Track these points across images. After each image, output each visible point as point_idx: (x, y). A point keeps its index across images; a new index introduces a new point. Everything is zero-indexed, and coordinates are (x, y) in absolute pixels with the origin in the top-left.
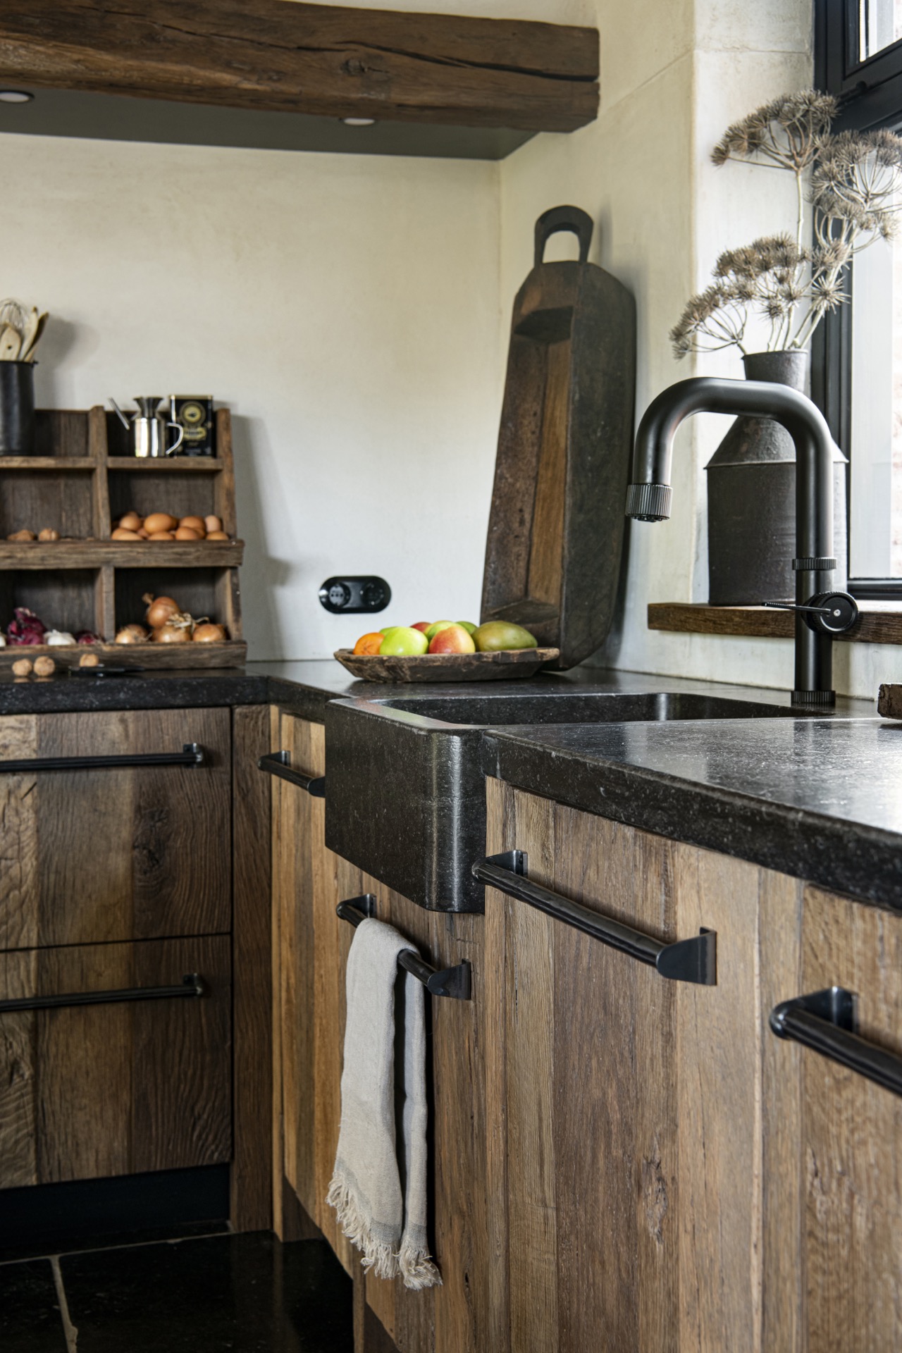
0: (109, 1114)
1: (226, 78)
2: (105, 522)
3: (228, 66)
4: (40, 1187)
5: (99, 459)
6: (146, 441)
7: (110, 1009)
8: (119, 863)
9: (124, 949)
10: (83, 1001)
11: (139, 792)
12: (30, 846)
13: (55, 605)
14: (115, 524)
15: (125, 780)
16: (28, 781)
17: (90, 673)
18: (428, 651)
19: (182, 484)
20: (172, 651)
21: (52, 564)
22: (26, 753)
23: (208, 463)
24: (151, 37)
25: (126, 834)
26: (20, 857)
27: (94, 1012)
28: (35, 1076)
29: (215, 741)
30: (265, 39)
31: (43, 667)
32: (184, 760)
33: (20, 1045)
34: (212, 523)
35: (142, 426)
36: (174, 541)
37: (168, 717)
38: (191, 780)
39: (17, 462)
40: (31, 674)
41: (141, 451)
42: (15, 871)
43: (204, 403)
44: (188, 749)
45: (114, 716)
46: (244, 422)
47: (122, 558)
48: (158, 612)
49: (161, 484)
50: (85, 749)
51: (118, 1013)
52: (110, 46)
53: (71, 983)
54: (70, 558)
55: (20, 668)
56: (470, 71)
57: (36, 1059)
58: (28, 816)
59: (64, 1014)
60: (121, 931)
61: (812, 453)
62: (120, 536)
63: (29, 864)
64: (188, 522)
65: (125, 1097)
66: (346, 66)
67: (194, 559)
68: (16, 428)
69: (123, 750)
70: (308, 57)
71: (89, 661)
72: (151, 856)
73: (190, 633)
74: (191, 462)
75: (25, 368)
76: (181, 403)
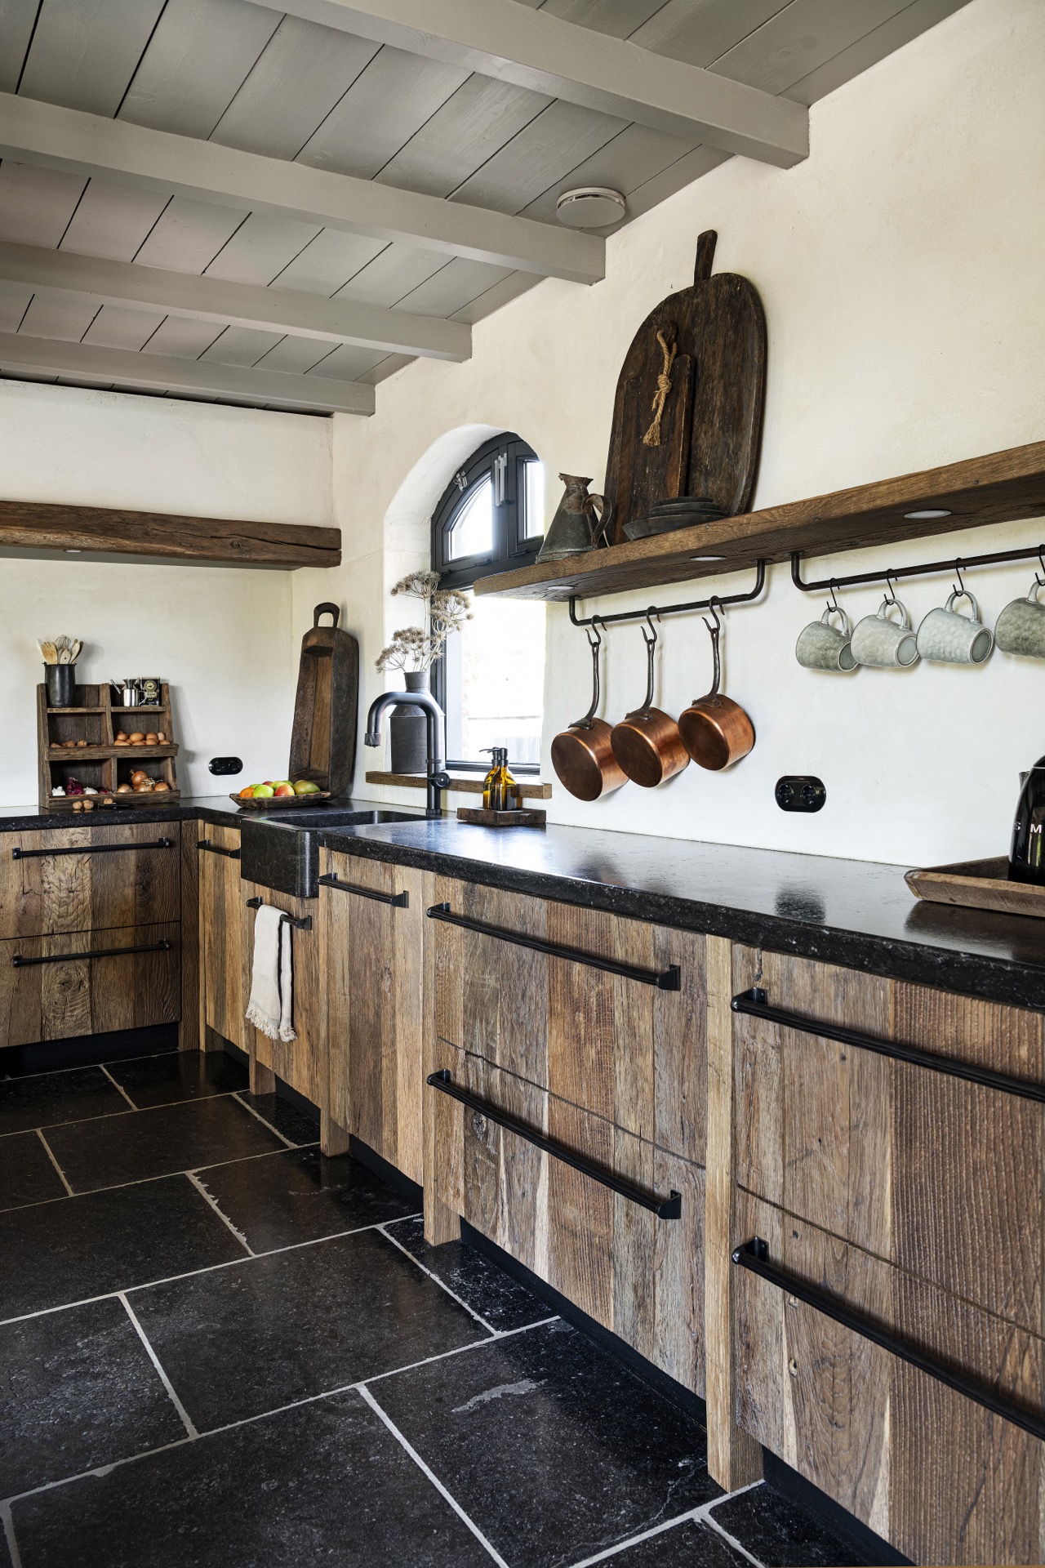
0: (125, 1002)
1: (179, 549)
2: (111, 737)
3: (180, 545)
4: (93, 1035)
5: (106, 705)
6: (129, 698)
7: (126, 957)
8: (129, 892)
9: (131, 930)
10: (113, 953)
11: (138, 859)
12: (88, 885)
13: (83, 775)
14: (115, 739)
15: (132, 855)
16: (87, 856)
17: (109, 807)
18: (275, 795)
19: (143, 717)
20: (145, 795)
21: (88, 757)
22: (86, 844)
23: (157, 708)
24: (147, 533)
25: (132, 879)
26: (83, 890)
27: (118, 958)
28: (91, 987)
29: (173, 836)
30: (196, 533)
31: (88, 805)
32: (160, 845)
33: (84, 973)
34: (161, 736)
35: (127, 692)
36: (145, 745)
37: (152, 826)
38: (162, 854)
39: (68, 710)
40: (83, 808)
41: (127, 703)
42: (81, 897)
43: (156, 681)
44: (161, 840)
45: (127, 827)
46: (174, 688)
47: (121, 754)
48: (138, 778)
49: (135, 718)
50: (113, 842)
51: (129, 958)
52: (128, 538)
53: (107, 945)
54: (95, 754)
55: (77, 805)
56: (286, 546)
57: (90, 980)
58: (87, 872)
59: (104, 959)
60: (130, 922)
62: (117, 743)
63: (88, 893)
64: (149, 736)
65: (132, 995)
66: (232, 544)
67: (155, 753)
68: (67, 695)
69: (131, 841)
70: (215, 540)
71: (109, 802)
72: (144, 888)
73: (153, 787)
74: (150, 708)
75: (71, 667)
76: (144, 681)
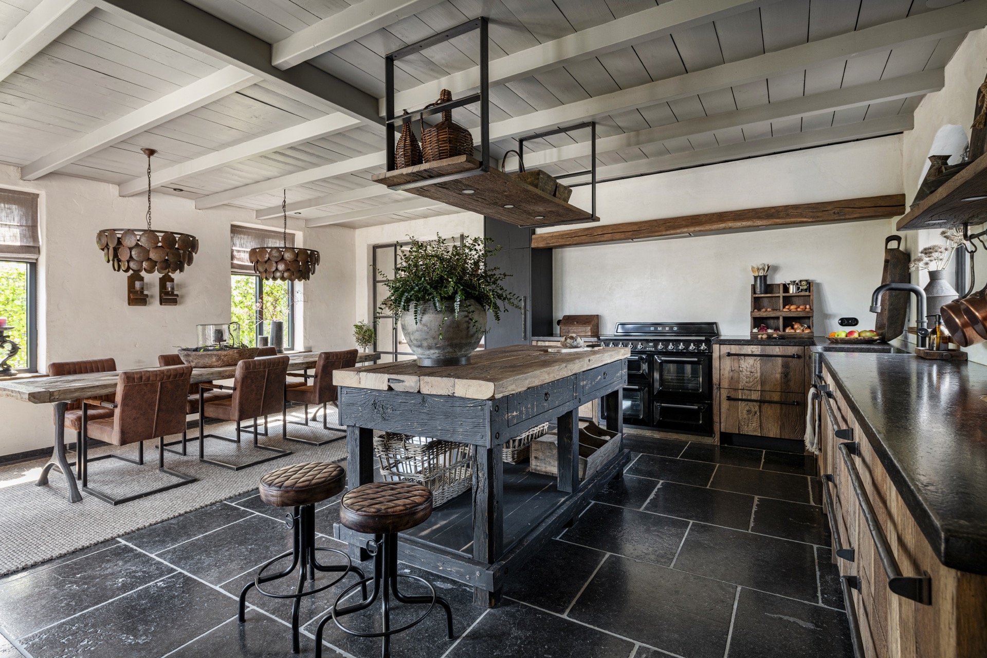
0: (776, 425)
1: (805, 220)
2: (782, 307)
3: (805, 217)
4: (761, 436)
5: (781, 294)
6: (792, 290)
7: (776, 405)
8: (778, 376)
9: (779, 393)
10: (770, 402)
11: (783, 363)
12: (759, 371)
13: (772, 323)
14: (784, 307)
15: (780, 359)
16: (759, 358)
17: (775, 338)
18: (846, 336)
19: (802, 298)
20: (798, 334)
21: (768, 316)
22: (758, 353)
23: (807, 293)
24: (788, 215)
25: (780, 370)
26: (757, 373)
27: (772, 405)
28: (760, 415)
29: (800, 353)
30: (814, 211)
31: (765, 336)
32: (793, 357)
33: (757, 408)
34: (808, 307)
35: (791, 287)
36: (797, 311)
37: (790, 348)
38: (795, 361)
39: (762, 295)
40: (762, 338)
41: (791, 291)
42: (756, 375)
43: (807, 281)
44: (794, 355)
45: (777, 347)
46: (818, 285)
47: (784, 315)
48: (796, 326)
49: (797, 298)
50: (771, 353)
51: (778, 406)
52: (779, 218)
53: (768, 398)
54: (773, 314)
55: (760, 336)
56: (867, 209)
57: (760, 412)
58: (759, 365)
59: (766, 404)
60: (779, 389)
61: (920, 298)
62: (785, 310)
63: (759, 374)
64: (801, 307)
65: (780, 423)
66: (834, 213)
67: (801, 315)
68: (763, 289)
69: (779, 354)
70: (825, 212)
71: (775, 336)
72: (785, 375)
73: (803, 331)
74: (803, 293)
75: (765, 277)
76: (801, 281)
